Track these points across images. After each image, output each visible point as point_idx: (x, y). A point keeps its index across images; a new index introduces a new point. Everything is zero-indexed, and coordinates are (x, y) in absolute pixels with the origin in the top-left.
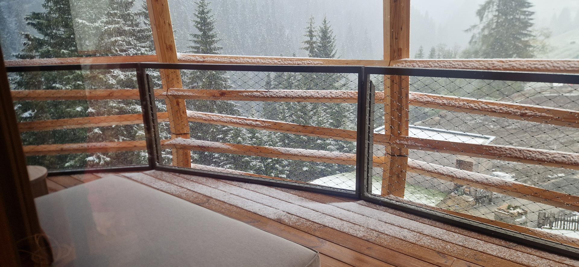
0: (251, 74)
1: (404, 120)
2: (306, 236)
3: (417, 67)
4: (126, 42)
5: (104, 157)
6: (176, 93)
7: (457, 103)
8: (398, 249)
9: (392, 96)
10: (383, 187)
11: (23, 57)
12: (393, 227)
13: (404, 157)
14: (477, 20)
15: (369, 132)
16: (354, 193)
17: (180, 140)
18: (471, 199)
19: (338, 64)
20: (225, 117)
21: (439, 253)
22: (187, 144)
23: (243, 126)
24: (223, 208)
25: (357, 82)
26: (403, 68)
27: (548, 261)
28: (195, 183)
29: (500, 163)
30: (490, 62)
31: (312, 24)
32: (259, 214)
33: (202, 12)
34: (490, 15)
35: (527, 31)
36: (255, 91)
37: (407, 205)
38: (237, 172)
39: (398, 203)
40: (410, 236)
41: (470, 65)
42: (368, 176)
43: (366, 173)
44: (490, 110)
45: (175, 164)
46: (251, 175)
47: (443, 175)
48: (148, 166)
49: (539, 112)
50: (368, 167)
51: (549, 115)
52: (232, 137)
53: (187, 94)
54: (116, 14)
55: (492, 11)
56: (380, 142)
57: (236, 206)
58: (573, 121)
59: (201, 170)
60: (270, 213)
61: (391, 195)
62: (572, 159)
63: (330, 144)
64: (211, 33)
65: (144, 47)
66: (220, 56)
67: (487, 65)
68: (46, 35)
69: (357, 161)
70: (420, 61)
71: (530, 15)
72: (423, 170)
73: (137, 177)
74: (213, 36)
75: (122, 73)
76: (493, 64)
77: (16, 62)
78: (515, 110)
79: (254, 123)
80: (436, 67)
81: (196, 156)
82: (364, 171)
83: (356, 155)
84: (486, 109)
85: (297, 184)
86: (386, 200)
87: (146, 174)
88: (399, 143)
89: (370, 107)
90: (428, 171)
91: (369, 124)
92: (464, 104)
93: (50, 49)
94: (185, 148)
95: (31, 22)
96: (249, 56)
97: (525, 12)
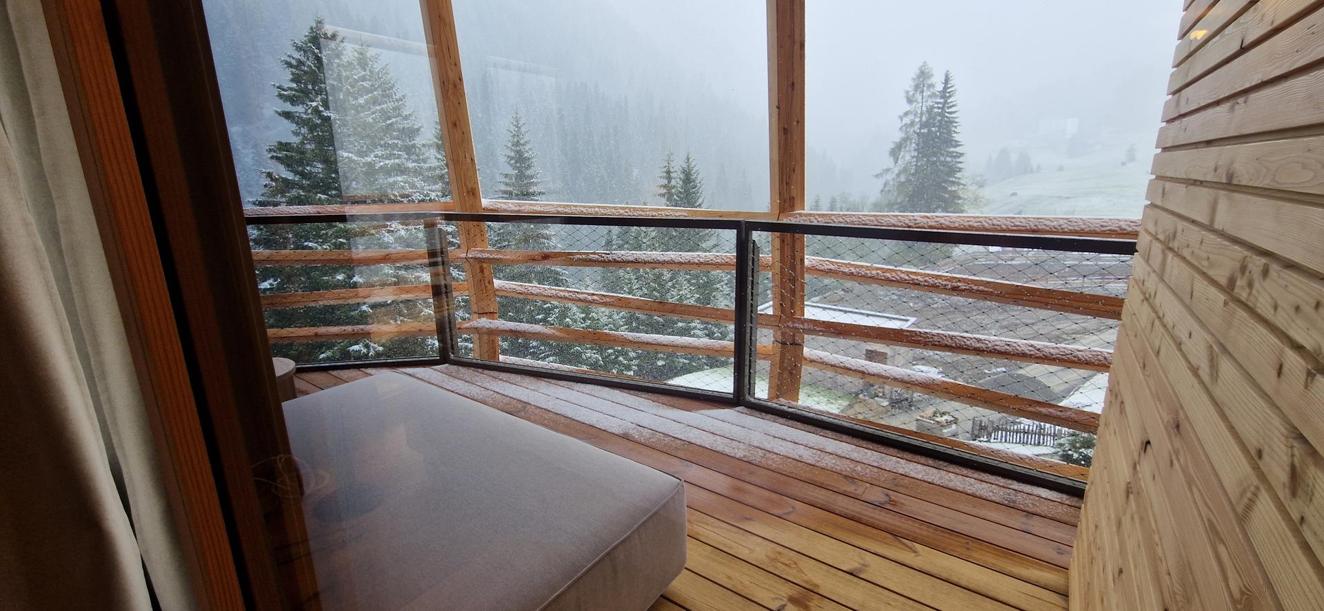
0: (585, 229)
1: (798, 294)
2: (664, 457)
3: (815, 223)
4: (409, 183)
5: (375, 345)
6: (479, 255)
7: (868, 272)
8: (792, 473)
9: (782, 261)
10: (770, 388)
11: (261, 204)
12: (784, 443)
13: (798, 345)
14: (890, 162)
15: (752, 311)
16: (731, 396)
17: (484, 322)
18: (886, 403)
19: (709, 217)
20: (547, 289)
21: (846, 477)
22: (494, 328)
23: (574, 302)
24: (545, 419)
25: (734, 241)
26: (797, 223)
27: (989, 485)
28: (504, 383)
29: (922, 353)
30: (912, 218)
31: (670, 162)
32: (597, 426)
33: (517, 144)
34: (908, 156)
35: (956, 178)
36: (591, 253)
37: (804, 412)
38: (566, 368)
39: (791, 410)
40: (807, 456)
41: (886, 221)
42: (750, 372)
43: (747, 368)
44: (911, 282)
45: (477, 356)
46: (585, 372)
47: (851, 370)
48: (438, 358)
49: (975, 285)
50: (750, 360)
51: (989, 290)
52: (557, 318)
53: (496, 257)
54: (396, 145)
55: (910, 151)
56: (767, 325)
57: (564, 416)
58: (1020, 297)
59: (514, 364)
60: (614, 426)
61: (781, 399)
62: (1018, 347)
63: (695, 328)
64: (528, 172)
65: (433, 191)
66: (542, 204)
67: (907, 222)
68: (296, 173)
69: (735, 352)
70: (819, 215)
71: (959, 157)
72: (823, 363)
73: (423, 374)
74: (532, 177)
75: (402, 227)
76: (915, 220)
77: (254, 210)
78: (945, 283)
79: (590, 298)
80: (841, 223)
81: (505, 345)
82: (744, 365)
83: (733, 343)
84: (906, 280)
85: (650, 385)
86: (775, 405)
87: (435, 370)
88: (791, 326)
89: (753, 277)
90: (832, 366)
91: (752, 300)
92: (878, 273)
93: (302, 193)
94: (492, 332)
95: (275, 154)
96: (583, 204)
97: (953, 152)
